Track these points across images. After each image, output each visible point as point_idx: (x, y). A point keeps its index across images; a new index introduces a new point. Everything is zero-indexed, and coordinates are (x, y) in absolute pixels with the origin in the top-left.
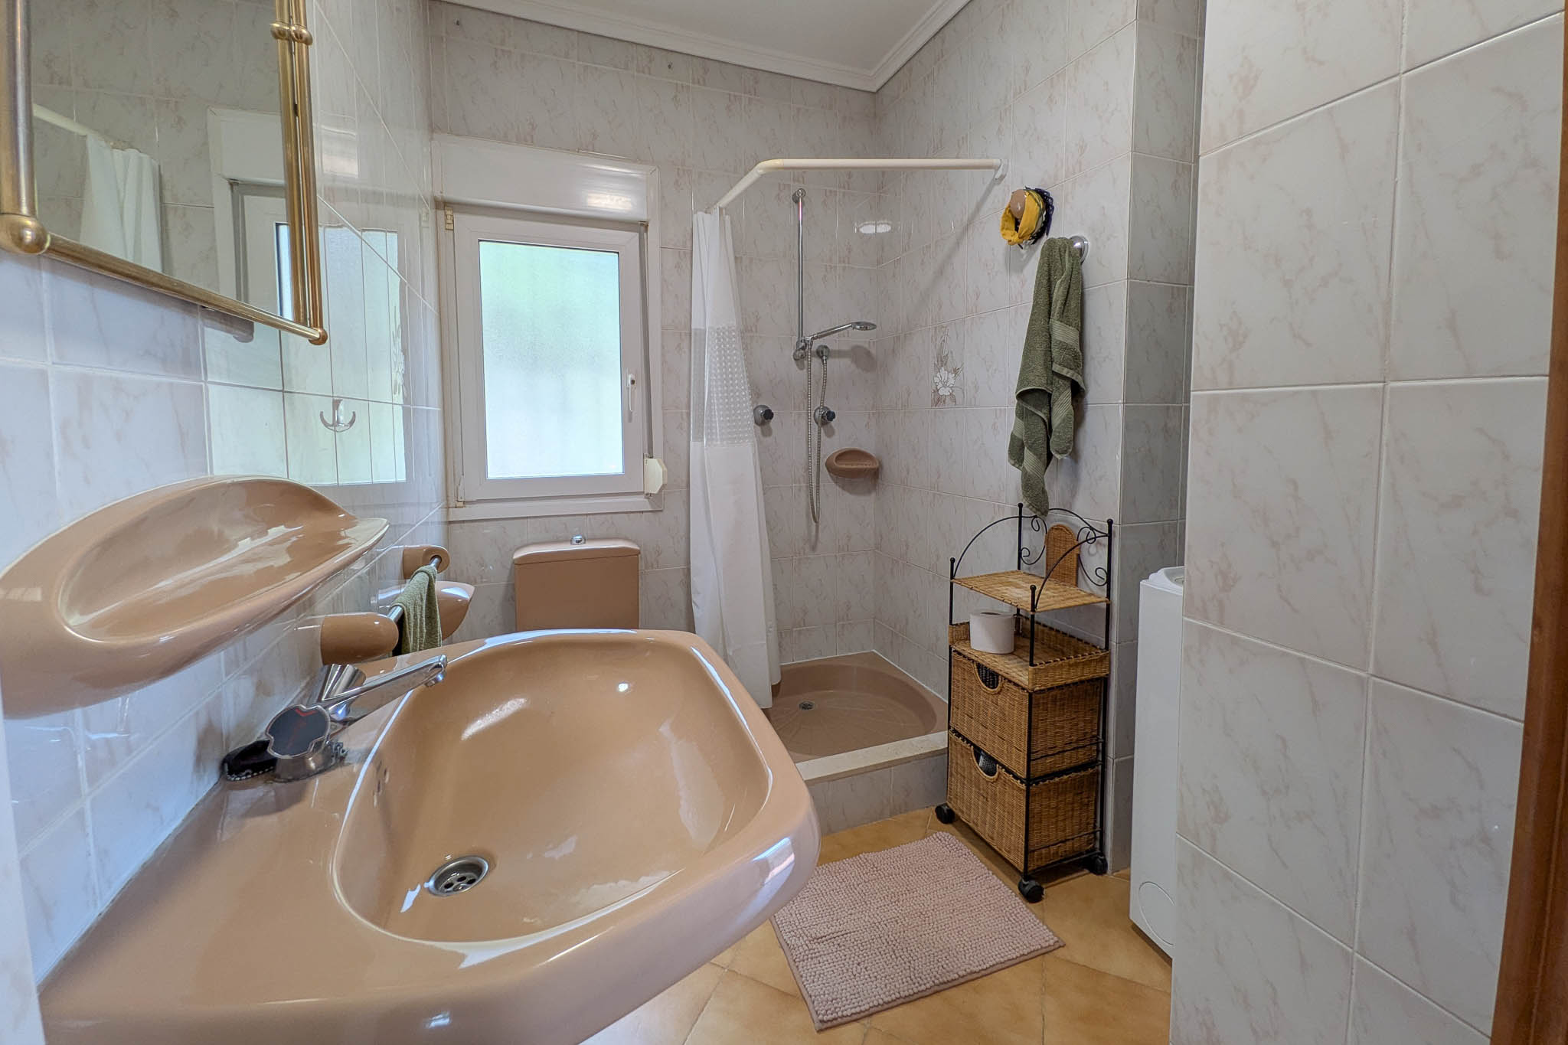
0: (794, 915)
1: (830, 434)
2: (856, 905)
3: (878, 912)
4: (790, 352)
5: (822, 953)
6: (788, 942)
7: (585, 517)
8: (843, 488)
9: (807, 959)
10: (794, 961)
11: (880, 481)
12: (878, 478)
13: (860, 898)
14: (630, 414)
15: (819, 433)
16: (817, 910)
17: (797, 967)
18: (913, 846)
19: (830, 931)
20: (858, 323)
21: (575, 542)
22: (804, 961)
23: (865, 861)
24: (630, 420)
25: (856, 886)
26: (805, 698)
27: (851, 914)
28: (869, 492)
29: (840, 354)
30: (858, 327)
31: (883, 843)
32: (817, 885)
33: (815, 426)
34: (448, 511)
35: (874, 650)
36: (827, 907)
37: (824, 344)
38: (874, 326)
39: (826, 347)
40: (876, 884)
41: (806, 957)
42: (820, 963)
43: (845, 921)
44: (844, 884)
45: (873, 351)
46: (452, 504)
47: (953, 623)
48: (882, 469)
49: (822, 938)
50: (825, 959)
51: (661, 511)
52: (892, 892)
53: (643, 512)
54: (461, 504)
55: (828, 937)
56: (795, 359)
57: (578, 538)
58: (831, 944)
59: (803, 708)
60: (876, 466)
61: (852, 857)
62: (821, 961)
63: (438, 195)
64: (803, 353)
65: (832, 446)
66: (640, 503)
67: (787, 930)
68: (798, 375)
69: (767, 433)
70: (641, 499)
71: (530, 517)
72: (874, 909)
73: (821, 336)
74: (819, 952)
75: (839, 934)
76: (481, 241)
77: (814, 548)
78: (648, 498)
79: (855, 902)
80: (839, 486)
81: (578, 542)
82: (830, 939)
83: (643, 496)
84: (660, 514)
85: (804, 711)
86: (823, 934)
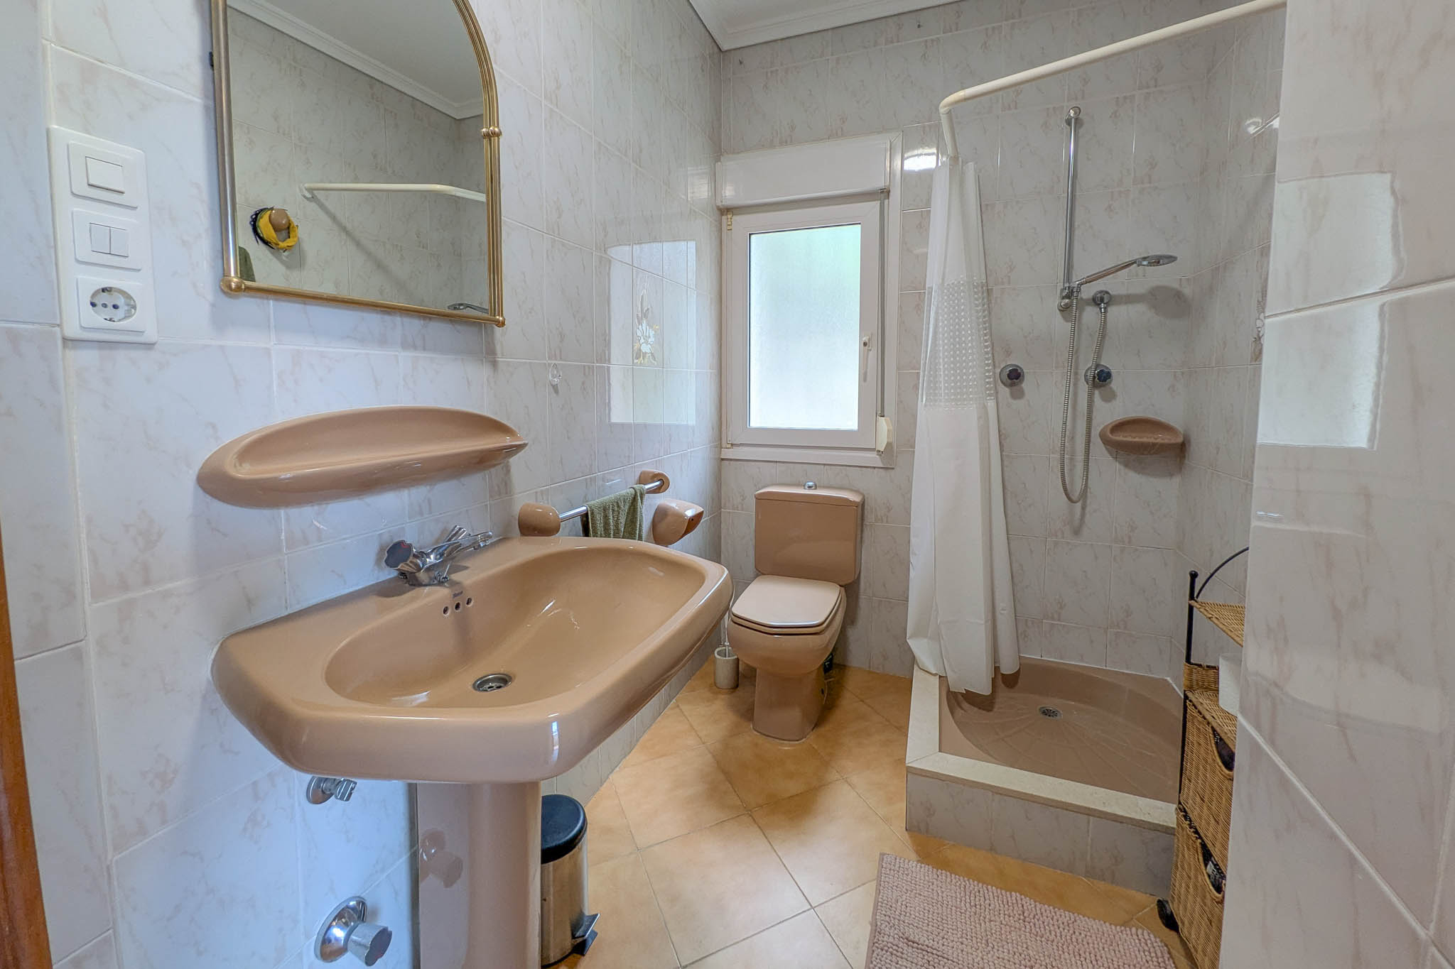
0: (899, 904)
1: (1110, 397)
2: (974, 939)
3: (996, 962)
4: (1055, 301)
5: (904, 956)
6: (879, 924)
7: (822, 466)
8: (1126, 465)
9: (887, 951)
10: (874, 943)
11: (1186, 461)
12: (1184, 457)
13: (984, 934)
14: (865, 374)
15: (1091, 396)
16: (926, 914)
17: (873, 951)
18: (1095, 925)
19: (927, 942)
20: (1144, 259)
21: (806, 487)
22: (882, 950)
23: (1015, 901)
24: (865, 380)
25: (987, 920)
26: (1051, 703)
27: (962, 943)
28: (1171, 475)
29: (1129, 299)
30: (1145, 263)
31: (1057, 898)
32: (943, 892)
33: (1084, 388)
34: (721, 451)
35: (1168, 679)
36: (939, 919)
37: (1105, 289)
38: (1171, 259)
39: (1107, 293)
40: (1013, 934)
41: (886, 948)
42: (897, 964)
43: (951, 944)
44: (973, 909)
45: (1187, 291)
46: (724, 446)
47: (1192, 661)
48: (1189, 442)
49: (913, 942)
50: (905, 964)
51: (893, 469)
52: (1029, 955)
53: (875, 468)
54: (729, 446)
55: (920, 946)
56: (1060, 310)
57: (811, 484)
58: (920, 955)
59: (1044, 712)
60: (1180, 440)
61: (1001, 889)
62: (900, 963)
63: (719, 204)
64: (1070, 301)
65: (1108, 413)
66: (872, 459)
67: (884, 912)
68: (1062, 327)
69: (1018, 395)
70: (874, 455)
71: (779, 462)
72: (992, 956)
73: (1090, 280)
74: (902, 953)
75: (935, 952)
76: (752, 234)
77: (1077, 532)
78: (880, 455)
79: (974, 935)
80: (1120, 463)
81: (810, 487)
82: (923, 950)
83: (876, 453)
84: (892, 472)
85: (1042, 716)
86: (916, 940)
